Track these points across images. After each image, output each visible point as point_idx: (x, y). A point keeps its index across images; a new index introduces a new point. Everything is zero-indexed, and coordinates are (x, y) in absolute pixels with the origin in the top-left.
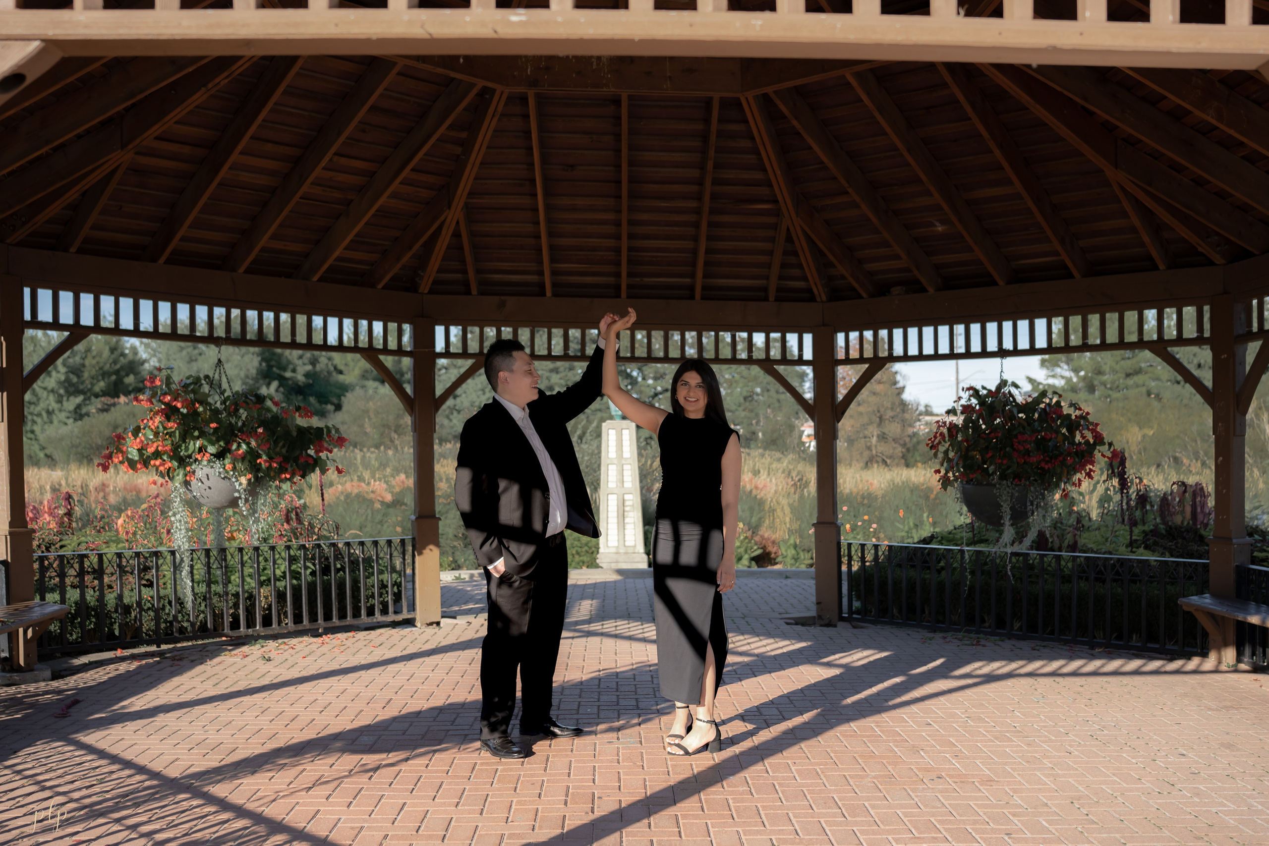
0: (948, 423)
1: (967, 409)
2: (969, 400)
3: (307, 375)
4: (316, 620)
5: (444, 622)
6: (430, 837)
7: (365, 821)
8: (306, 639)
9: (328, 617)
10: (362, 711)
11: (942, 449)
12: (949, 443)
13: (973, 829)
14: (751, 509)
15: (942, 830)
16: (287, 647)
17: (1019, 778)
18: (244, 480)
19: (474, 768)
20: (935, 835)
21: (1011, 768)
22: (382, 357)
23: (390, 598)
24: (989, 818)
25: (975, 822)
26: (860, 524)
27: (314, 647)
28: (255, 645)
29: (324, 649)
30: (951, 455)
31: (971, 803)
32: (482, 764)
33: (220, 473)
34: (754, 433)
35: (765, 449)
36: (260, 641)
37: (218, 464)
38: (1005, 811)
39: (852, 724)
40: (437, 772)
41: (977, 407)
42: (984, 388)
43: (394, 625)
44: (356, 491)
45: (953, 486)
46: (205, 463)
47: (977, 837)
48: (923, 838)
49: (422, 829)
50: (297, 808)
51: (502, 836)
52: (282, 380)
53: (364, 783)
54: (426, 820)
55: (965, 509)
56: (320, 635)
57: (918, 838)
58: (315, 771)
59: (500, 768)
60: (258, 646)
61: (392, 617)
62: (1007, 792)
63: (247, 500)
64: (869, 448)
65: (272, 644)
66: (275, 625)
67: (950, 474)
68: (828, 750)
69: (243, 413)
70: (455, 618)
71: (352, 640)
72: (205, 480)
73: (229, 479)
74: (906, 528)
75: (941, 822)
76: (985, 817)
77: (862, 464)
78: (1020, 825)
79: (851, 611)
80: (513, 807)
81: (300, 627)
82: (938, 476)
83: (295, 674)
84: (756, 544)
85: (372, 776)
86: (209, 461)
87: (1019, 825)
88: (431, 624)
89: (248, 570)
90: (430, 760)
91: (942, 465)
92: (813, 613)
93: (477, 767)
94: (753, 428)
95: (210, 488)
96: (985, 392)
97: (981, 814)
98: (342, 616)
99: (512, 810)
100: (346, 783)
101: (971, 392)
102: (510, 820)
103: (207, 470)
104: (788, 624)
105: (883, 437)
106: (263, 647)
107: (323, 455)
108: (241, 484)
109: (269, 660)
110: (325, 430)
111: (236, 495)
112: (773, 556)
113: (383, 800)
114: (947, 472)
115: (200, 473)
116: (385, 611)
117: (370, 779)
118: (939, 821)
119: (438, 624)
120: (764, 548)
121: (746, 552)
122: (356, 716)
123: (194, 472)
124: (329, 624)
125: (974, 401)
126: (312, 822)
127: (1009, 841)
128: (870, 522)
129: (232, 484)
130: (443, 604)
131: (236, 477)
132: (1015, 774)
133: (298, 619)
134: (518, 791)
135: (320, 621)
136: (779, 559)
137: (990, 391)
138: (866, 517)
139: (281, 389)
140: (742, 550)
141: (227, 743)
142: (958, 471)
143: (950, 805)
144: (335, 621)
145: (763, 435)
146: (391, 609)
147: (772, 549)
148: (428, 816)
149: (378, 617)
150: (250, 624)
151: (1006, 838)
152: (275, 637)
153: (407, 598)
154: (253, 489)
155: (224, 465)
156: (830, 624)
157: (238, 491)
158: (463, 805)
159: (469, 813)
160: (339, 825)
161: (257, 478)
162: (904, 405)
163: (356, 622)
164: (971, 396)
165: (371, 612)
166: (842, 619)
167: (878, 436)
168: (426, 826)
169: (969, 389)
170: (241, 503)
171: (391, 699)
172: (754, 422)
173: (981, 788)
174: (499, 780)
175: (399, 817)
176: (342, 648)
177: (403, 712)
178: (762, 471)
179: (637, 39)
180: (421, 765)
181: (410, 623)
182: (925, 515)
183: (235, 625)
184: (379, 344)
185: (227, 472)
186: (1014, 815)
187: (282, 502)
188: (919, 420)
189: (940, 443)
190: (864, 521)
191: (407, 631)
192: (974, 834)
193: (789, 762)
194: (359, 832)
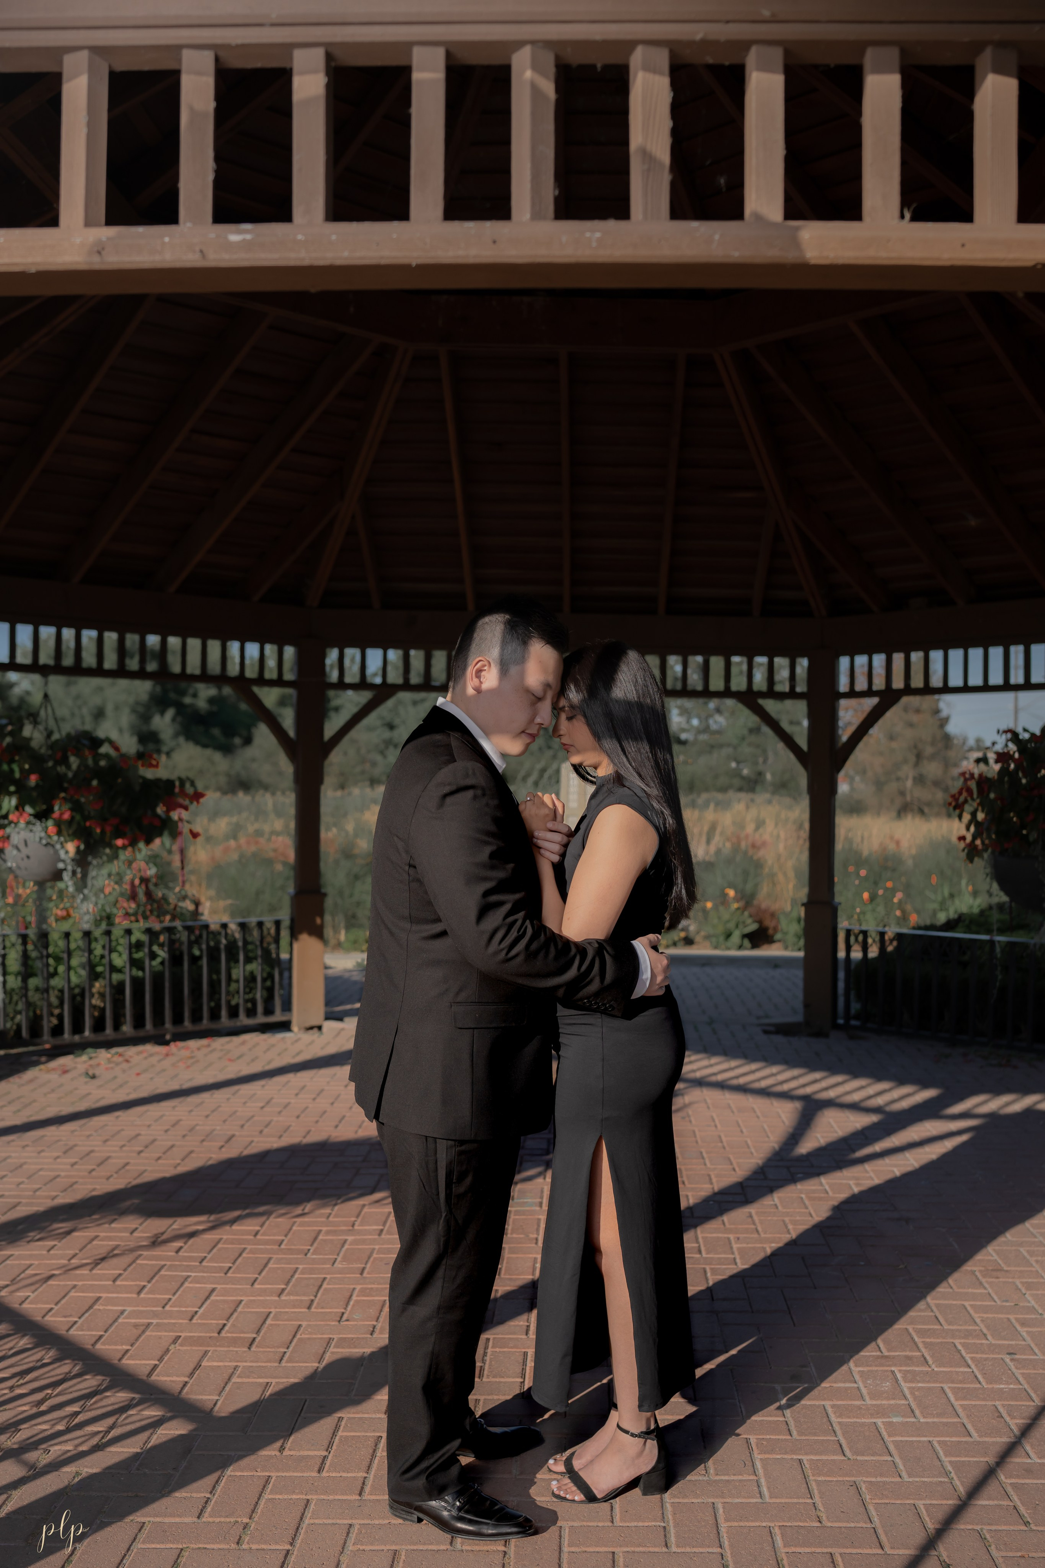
0: (976, 776)
1: (1002, 757)
2: (1006, 745)
3: (211, 701)
4: (163, 1023)
5: (330, 1026)
6: (234, 1342)
7: (155, 1315)
8: (149, 1048)
9: (178, 1019)
10: (191, 1152)
11: (968, 808)
12: (978, 801)
13: (963, 1345)
14: (746, 873)
15: (921, 1345)
16: (121, 1059)
17: (1037, 1267)
18: (71, 847)
19: (315, 1239)
20: (908, 1353)
21: (1028, 1252)
22: (256, 689)
23: (259, 995)
24: (988, 1328)
25: (968, 1334)
26: (881, 892)
27: (154, 1060)
28: (80, 1056)
29: (167, 1063)
30: (980, 816)
31: (966, 1304)
32: (328, 1233)
33: (41, 839)
34: (760, 774)
35: (774, 793)
36: (90, 1050)
37: (38, 827)
38: (1012, 1317)
39: (823, 1180)
40: (267, 1242)
41: (1017, 755)
42: (1025, 730)
43: (265, 1028)
44: (253, 848)
45: (982, 857)
46: (22, 824)
47: (968, 1357)
48: (894, 1357)
49: (226, 1328)
50: (72, 1294)
51: (330, 1340)
52: (181, 708)
53: (168, 1258)
54: (235, 1316)
55: (995, 886)
56: (166, 1043)
57: (887, 1357)
58: (110, 1239)
59: (350, 1238)
60: (84, 1058)
61: (261, 1019)
62: (1017, 1289)
63: (74, 873)
64: (902, 793)
65: (103, 1055)
66: (109, 1031)
67: (978, 842)
68: (787, 1219)
69: (74, 761)
70: (340, 1019)
71: (205, 1051)
72: (22, 846)
73: (53, 846)
74: (939, 898)
75: (920, 1332)
76: (982, 1326)
77: (894, 814)
78: (1029, 1340)
79: (847, 1016)
80: (354, 1298)
81: (141, 1033)
82: (962, 845)
83: (121, 1096)
84: (751, 916)
85: (181, 1248)
86: (28, 823)
87: (1028, 1338)
88: (311, 1028)
89: (74, 962)
90: (262, 1226)
91: (968, 829)
92: (799, 1018)
93: (320, 1237)
94: (761, 767)
95: (28, 857)
96: (1026, 736)
97: (978, 1321)
98: (196, 1017)
99: (351, 1303)
100: (145, 1259)
101: (1009, 735)
102: (345, 1317)
103: (24, 834)
104: (766, 1032)
105: (920, 780)
106: (91, 1058)
107: (175, 815)
108: (67, 852)
109: (93, 1077)
110: (177, 783)
111: (61, 865)
112: (771, 932)
113: (186, 1284)
114: (974, 838)
115: (15, 839)
116: (251, 1013)
117: (177, 1252)
118: (918, 1332)
119: (320, 1028)
120: (760, 922)
121: (737, 926)
122: (183, 1160)
123: (8, 837)
124: (179, 1029)
125: (1012, 747)
126: (87, 1315)
127: (1011, 1365)
128: (894, 891)
129: (56, 852)
130: (328, 1003)
131: (62, 844)
132: (1032, 1260)
133: (139, 1023)
134: (365, 1275)
135: (168, 1025)
136: (778, 936)
137: (1033, 735)
138: (889, 884)
139: (179, 719)
140: (731, 925)
141: (9, 1197)
142: (989, 837)
143: (937, 1306)
144: (187, 1024)
145: (773, 775)
146: (260, 1008)
147: (769, 923)
148: (240, 1309)
149: (243, 1020)
150: (78, 1028)
151: (1007, 1359)
152: (108, 1045)
153: (281, 996)
154: (82, 861)
155: (47, 828)
156: (820, 1034)
157: (63, 861)
158: (289, 1294)
159: (294, 1307)
160: (120, 1320)
161: (87, 845)
162: (947, 738)
163: (214, 1026)
164: (1008, 741)
165: (233, 1013)
166: (836, 1027)
167: (914, 779)
168: (233, 1325)
169: (1005, 732)
170: (66, 876)
171: (233, 1136)
172: (761, 760)
173: (983, 1280)
174: (344, 1259)
175: (201, 1311)
176: (190, 1061)
177: (246, 1152)
178: (768, 821)
179: (414, 264)
180: (248, 1233)
181: (285, 1026)
182: (964, 882)
183: (57, 1031)
184: (251, 673)
185: (50, 837)
186: (1023, 1324)
187: (128, 872)
188: (967, 758)
189: (966, 801)
190: (886, 889)
191: (280, 1036)
192: (963, 1352)
193: (732, 1237)
194: (144, 1332)
